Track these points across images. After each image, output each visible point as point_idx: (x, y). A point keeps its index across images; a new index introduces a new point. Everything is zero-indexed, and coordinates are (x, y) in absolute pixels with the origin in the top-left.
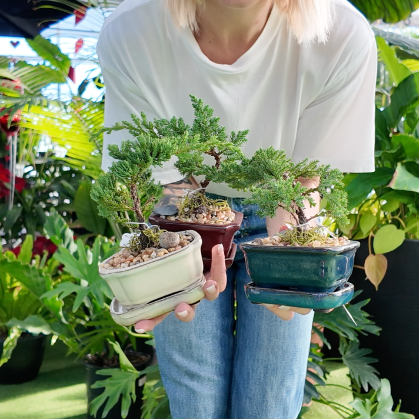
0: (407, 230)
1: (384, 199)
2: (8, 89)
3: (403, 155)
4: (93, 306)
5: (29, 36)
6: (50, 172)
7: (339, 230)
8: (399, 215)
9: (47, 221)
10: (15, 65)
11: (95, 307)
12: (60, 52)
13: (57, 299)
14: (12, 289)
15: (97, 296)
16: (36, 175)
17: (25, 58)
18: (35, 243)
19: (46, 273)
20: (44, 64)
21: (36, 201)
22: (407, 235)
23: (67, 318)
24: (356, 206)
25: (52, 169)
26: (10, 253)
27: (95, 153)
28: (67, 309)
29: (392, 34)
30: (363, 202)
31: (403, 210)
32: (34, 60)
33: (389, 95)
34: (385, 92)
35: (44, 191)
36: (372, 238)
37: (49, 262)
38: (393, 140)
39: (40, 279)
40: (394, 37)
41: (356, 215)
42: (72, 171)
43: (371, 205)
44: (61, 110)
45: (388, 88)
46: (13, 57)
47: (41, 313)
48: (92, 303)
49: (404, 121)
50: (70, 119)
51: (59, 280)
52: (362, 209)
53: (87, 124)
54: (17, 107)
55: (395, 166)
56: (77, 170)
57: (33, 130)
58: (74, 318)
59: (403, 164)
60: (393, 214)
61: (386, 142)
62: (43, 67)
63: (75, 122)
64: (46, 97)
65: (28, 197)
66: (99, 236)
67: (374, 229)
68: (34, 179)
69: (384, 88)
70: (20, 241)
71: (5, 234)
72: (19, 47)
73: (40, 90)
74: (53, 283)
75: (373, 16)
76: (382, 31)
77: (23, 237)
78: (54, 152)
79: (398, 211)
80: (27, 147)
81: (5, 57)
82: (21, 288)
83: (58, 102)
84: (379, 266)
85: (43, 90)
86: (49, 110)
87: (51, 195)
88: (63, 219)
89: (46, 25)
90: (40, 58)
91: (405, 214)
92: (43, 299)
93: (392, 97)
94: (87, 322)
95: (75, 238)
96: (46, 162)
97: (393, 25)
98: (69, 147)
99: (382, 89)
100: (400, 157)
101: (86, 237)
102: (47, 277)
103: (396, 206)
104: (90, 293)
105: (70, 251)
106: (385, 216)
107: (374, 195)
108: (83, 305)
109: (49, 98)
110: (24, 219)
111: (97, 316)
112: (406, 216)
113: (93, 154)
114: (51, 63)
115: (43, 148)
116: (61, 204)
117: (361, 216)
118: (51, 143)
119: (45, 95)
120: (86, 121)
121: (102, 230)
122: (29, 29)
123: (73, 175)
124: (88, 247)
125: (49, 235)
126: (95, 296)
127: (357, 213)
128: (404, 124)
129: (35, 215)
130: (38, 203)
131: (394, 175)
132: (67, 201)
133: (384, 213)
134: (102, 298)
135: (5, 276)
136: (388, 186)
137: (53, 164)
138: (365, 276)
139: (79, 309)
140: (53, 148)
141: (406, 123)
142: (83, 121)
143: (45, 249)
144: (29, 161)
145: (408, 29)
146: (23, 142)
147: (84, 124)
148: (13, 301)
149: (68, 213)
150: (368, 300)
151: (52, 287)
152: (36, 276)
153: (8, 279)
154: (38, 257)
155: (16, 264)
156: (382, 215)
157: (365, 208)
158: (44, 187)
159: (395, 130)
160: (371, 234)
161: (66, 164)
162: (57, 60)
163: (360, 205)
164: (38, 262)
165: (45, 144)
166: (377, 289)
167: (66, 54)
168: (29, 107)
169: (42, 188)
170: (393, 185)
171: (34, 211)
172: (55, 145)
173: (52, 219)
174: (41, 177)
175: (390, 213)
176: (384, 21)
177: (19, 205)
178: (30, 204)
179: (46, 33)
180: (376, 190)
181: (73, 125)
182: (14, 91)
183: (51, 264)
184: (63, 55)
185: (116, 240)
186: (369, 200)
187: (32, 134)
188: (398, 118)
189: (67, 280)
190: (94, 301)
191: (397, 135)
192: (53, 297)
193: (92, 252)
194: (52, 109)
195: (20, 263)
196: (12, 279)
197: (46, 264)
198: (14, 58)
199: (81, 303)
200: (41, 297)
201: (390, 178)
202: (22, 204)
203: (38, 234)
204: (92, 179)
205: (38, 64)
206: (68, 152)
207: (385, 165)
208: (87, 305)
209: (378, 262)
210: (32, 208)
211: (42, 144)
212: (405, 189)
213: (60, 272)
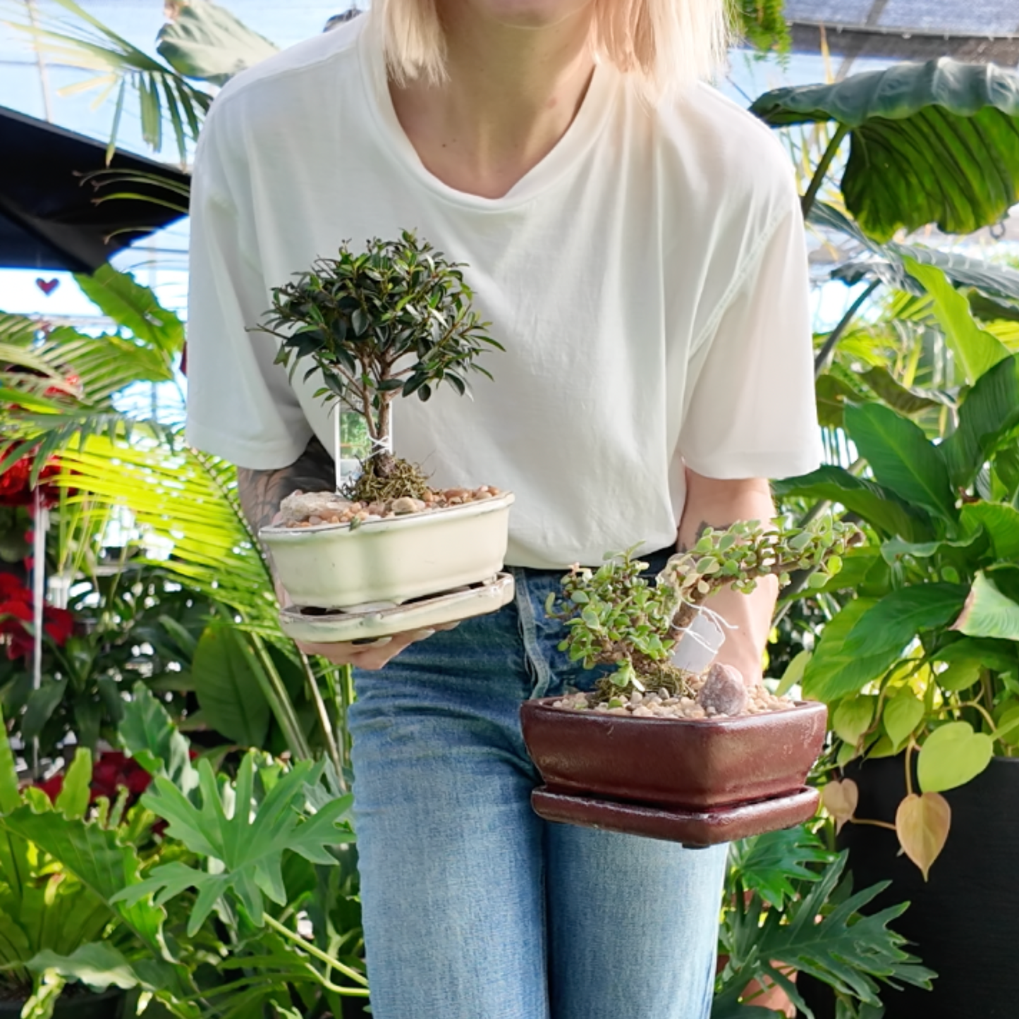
0: (998, 734)
1: (942, 659)
2: (30, 395)
3: (989, 553)
4: (237, 919)
5: (80, 268)
6: (133, 595)
7: (834, 734)
8: (978, 698)
9: (126, 715)
10: (48, 337)
11: (242, 924)
12: (157, 305)
13: (151, 903)
14: (43, 880)
15: (247, 897)
16: (99, 603)
17: (72, 320)
18: (96, 768)
19: (123, 841)
20: (118, 334)
21: (100, 666)
22: (997, 744)
23: (174, 952)
24: (876, 677)
25: (138, 589)
26: (36, 792)
27: (244, 548)
28: (175, 927)
29: (960, 260)
30: (892, 667)
31: (989, 687)
32: (94, 324)
33: (954, 407)
34: (945, 400)
35: (119, 642)
36: (915, 754)
37: (132, 813)
38: (962, 516)
39: (109, 855)
40: (967, 267)
41: (875, 698)
42: (185, 594)
43: (911, 674)
44: (160, 445)
45: (953, 390)
46: (42, 316)
47: (110, 937)
48: (235, 912)
49: (990, 470)
50: (182, 467)
51: (156, 858)
52: (889, 684)
53: (221, 479)
54: (51, 439)
55: (970, 581)
56: (198, 589)
57: (91, 493)
58: (191, 948)
59: (988, 575)
60: (964, 695)
61: (947, 520)
62: (116, 341)
63: (192, 475)
64: (125, 412)
65: (81, 655)
66: (253, 750)
67: (920, 732)
68: (96, 612)
69: (942, 390)
70: (60, 762)
71: (24, 744)
72: (56, 293)
73: (109, 397)
74: (142, 865)
75: (915, 215)
76: (937, 252)
77: (68, 753)
78: (142, 547)
79: (977, 687)
80: (76, 536)
81: (24, 318)
82: (63, 877)
83: (153, 427)
84: (930, 821)
85: (116, 396)
86: (131, 446)
87: (136, 651)
88: (164, 711)
89: (124, 242)
90: (109, 320)
91: (994, 695)
92: (116, 904)
93: (960, 411)
94: (224, 959)
95: (193, 756)
96: (124, 570)
97: (963, 238)
98: (179, 535)
99: (937, 393)
100: (981, 558)
101: (221, 753)
102: (127, 848)
103: (970, 676)
104: (230, 889)
105: (181, 788)
106: (946, 701)
107: (917, 650)
108: (214, 919)
109: (130, 415)
110: (70, 710)
111: (248, 945)
112: (996, 701)
113: (236, 550)
114: (134, 331)
115: (114, 536)
116: (160, 673)
117: (886, 700)
118: (136, 525)
119: (120, 409)
120: (220, 471)
121: (259, 736)
122: (82, 251)
123: (189, 604)
124: (226, 777)
125: (131, 749)
126: (241, 897)
127: (876, 692)
128: (991, 476)
129: (97, 699)
130: (104, 670)
131: (968, 601)
132: (174, 666)
133: (943, 694)
134: (257, 902)
135: (26, 848)
136: (951, 628)
137: (139, 577)
138: (898, 846)
139: (203, 927)
140: (141, 537)
141: (995, 473)
142: (214, 473)
143: (120, 782)
144: (81, 569)
145: (1000, 248)
146: (68, 524)
147: (214, 479)
148: (45, 906)
149: (175, 694)
150: (907, 904)
151: (138, 874)
152: (99, 848)
153: (32, 855)
154: (104, 801)
155: (50, 819)
156: (937, 699)
157: (896, 682)
158: (118, 633)
159: (969, 492)
160: (912, 744)
161: (171, 576)
162: (149, 325)
163: (885, 675)
164: (106, 814)
165: (122, 528)
166: (926, 878)
167: (171, 310)
168: (83, 439)
169: (112, 634)
170: (964, 626)
171: (95, 690)
172: (145, 530)
173: (138, 710)
174: (111, 607)
175: (957, 692)
176: (942, 227)
177: (59, 676)
178: (84, 674)
179: (122, 260)
180: (921, 638)
181: (189, 481)
182: (45, 400)
183: (137, 816)
184: (165, 311)
185: (292, 760)
186: (906, 661)
187: (90, 502)
188: (976, 465)
189: (174, 858)
190: (239, 907)
191: (975, 504)
192: (142, 898)
193: (234, 789)
194: (138, 442)
195: (60, 815)
196: (41, 855)
197: (124, 818)
198: (46, 319)
199: (208, 913)
200: (111, 901)
201: (957, 608)
202: (64, 674)
203: (104, 746)
204: (233, 611)
205: (104, 335)
206: (176, 547)
207: (945, 578)
208: (224, 917)
209: (928, 809)
210: (91, 683)
211: (114, 526)
212: (994, 634)
213: (157, 838)
